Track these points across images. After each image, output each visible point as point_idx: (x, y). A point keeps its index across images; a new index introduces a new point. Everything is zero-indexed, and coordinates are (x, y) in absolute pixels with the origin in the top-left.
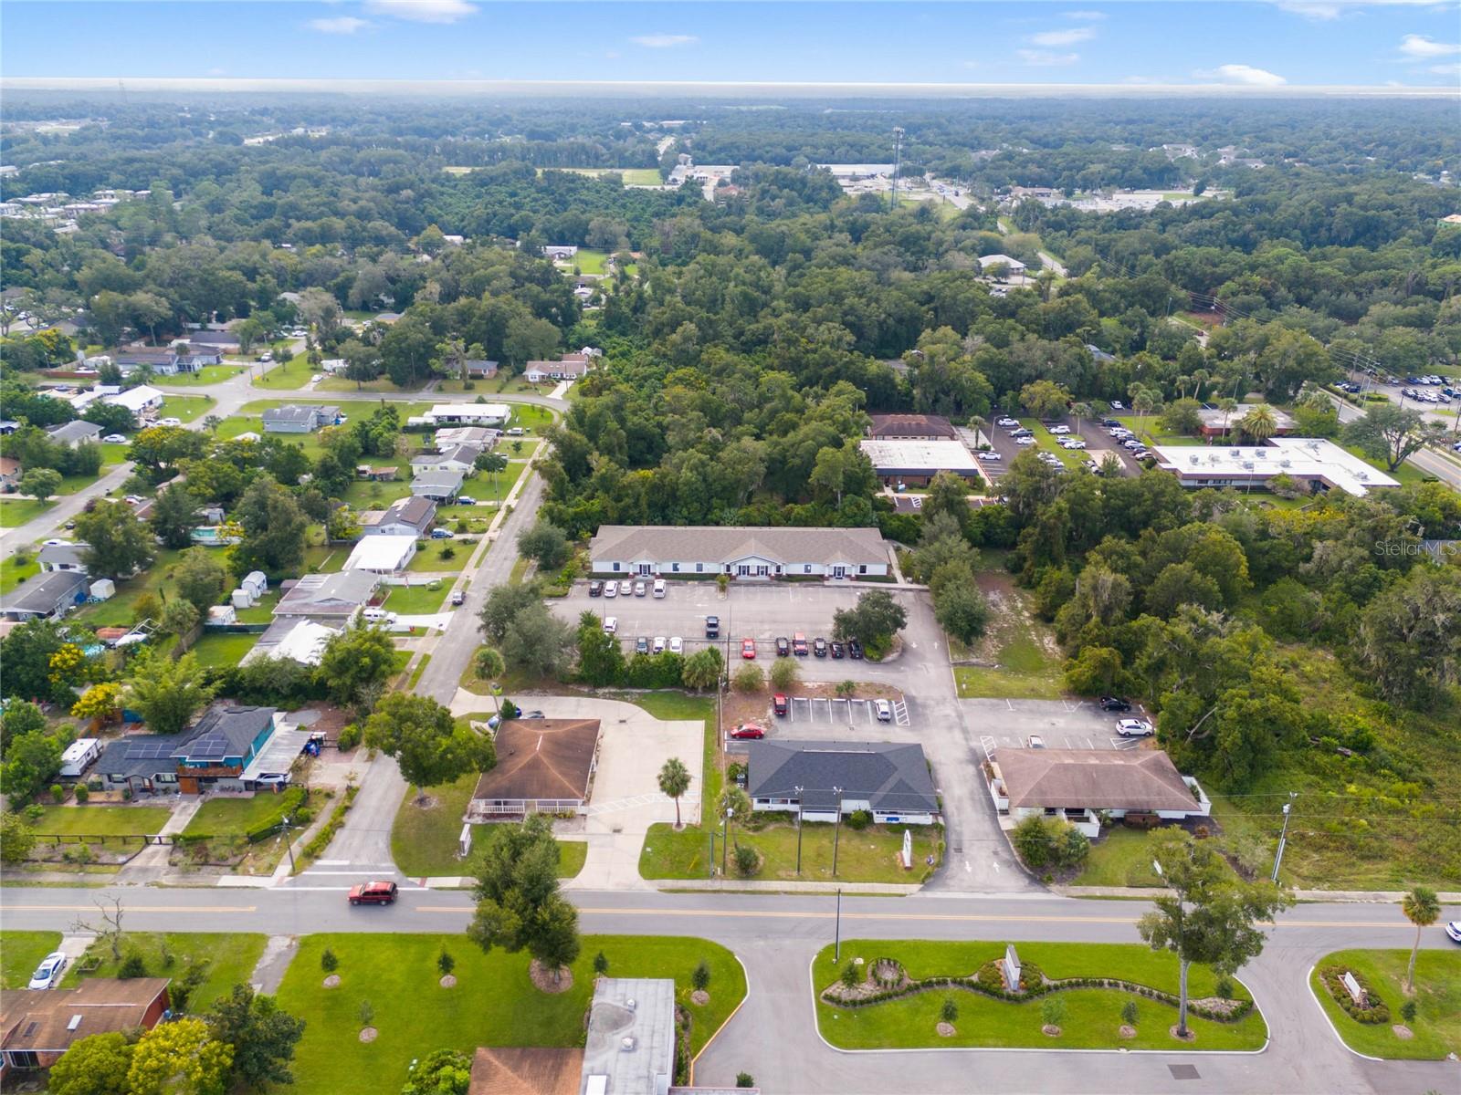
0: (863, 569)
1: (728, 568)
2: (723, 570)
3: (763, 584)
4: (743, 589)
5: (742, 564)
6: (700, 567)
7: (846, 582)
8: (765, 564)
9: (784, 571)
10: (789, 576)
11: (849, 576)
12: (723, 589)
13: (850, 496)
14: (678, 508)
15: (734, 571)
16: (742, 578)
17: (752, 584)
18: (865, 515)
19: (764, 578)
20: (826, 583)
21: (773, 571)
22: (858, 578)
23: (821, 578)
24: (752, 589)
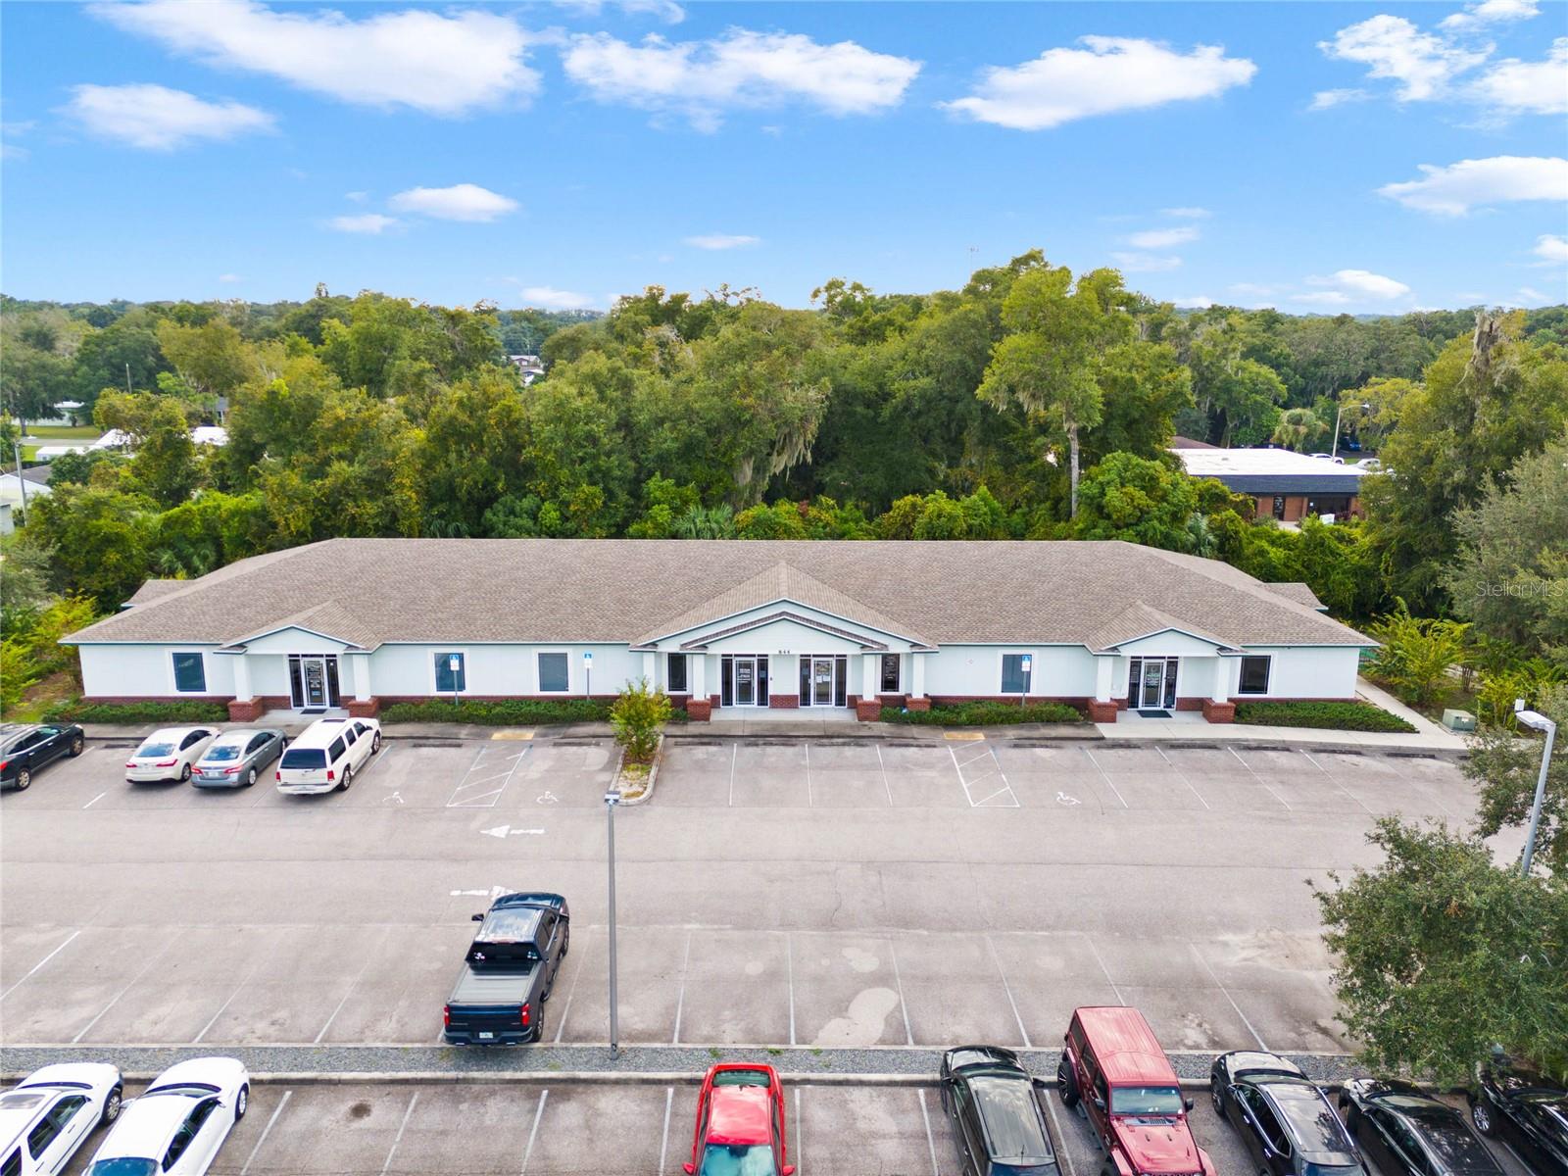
0: (1255, 673)
1: (677, 666)
2: (654, 678)
3: (826, 736)
4: (736, 753)
5: (734, 647)
6: (553, 669)
7: (1186, 726)
8: (836, 647)
9: (919, 682)
10: (936, 702)
11: (1200, 706)
12: (639, 755)
13: (1115, 460)
14: (527, 502)
15: (703, 682)
16: (741, 714)
17: (784, 737)
18: (1176, 518)
19: (831, 714)
20: (1105, 730)
21: (866, 683)
22: (1239, 712)
23: (1081, 711)
24: (774, 753)
